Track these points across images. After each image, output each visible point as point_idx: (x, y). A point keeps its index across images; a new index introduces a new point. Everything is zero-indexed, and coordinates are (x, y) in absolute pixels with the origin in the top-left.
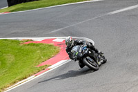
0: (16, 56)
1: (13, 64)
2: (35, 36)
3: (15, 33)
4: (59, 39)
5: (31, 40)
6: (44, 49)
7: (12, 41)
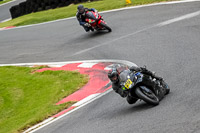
0: (25, 90)
1: (21, 101)
2: (52, 60)
3: (23, 57)
4: (87, 64)
5: (47, 67)
6: (65, 79)
7: (20, 68)
